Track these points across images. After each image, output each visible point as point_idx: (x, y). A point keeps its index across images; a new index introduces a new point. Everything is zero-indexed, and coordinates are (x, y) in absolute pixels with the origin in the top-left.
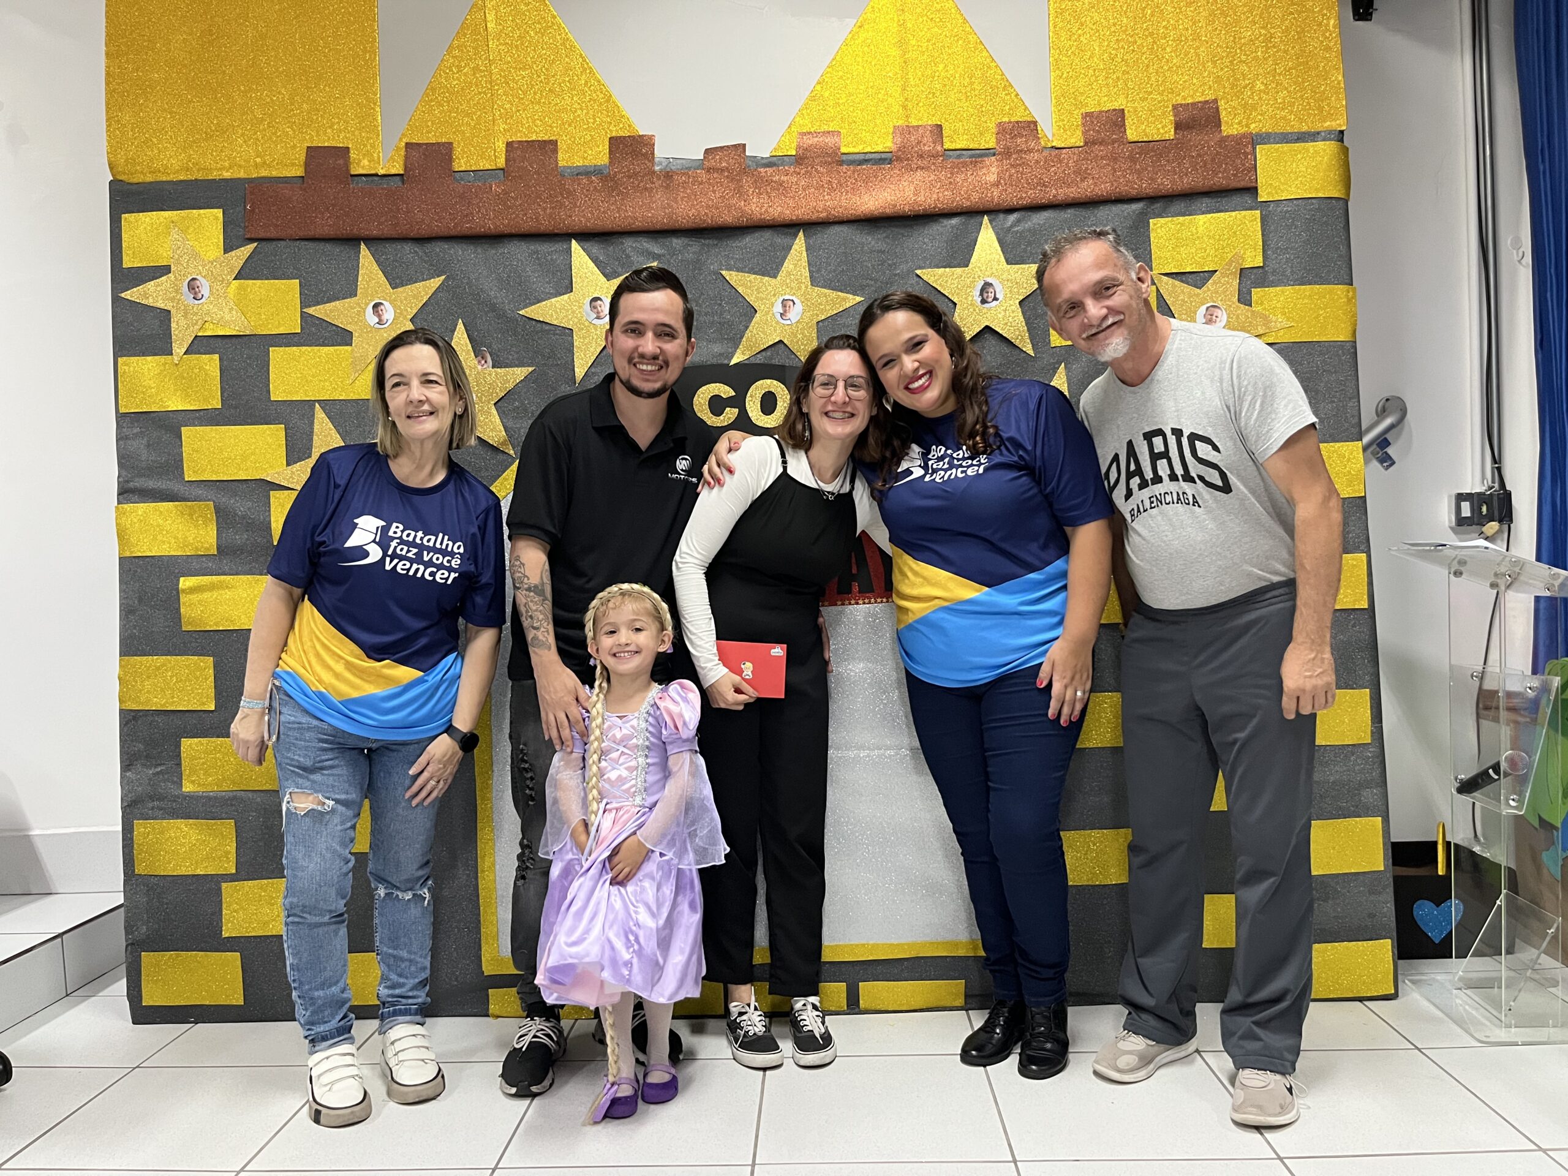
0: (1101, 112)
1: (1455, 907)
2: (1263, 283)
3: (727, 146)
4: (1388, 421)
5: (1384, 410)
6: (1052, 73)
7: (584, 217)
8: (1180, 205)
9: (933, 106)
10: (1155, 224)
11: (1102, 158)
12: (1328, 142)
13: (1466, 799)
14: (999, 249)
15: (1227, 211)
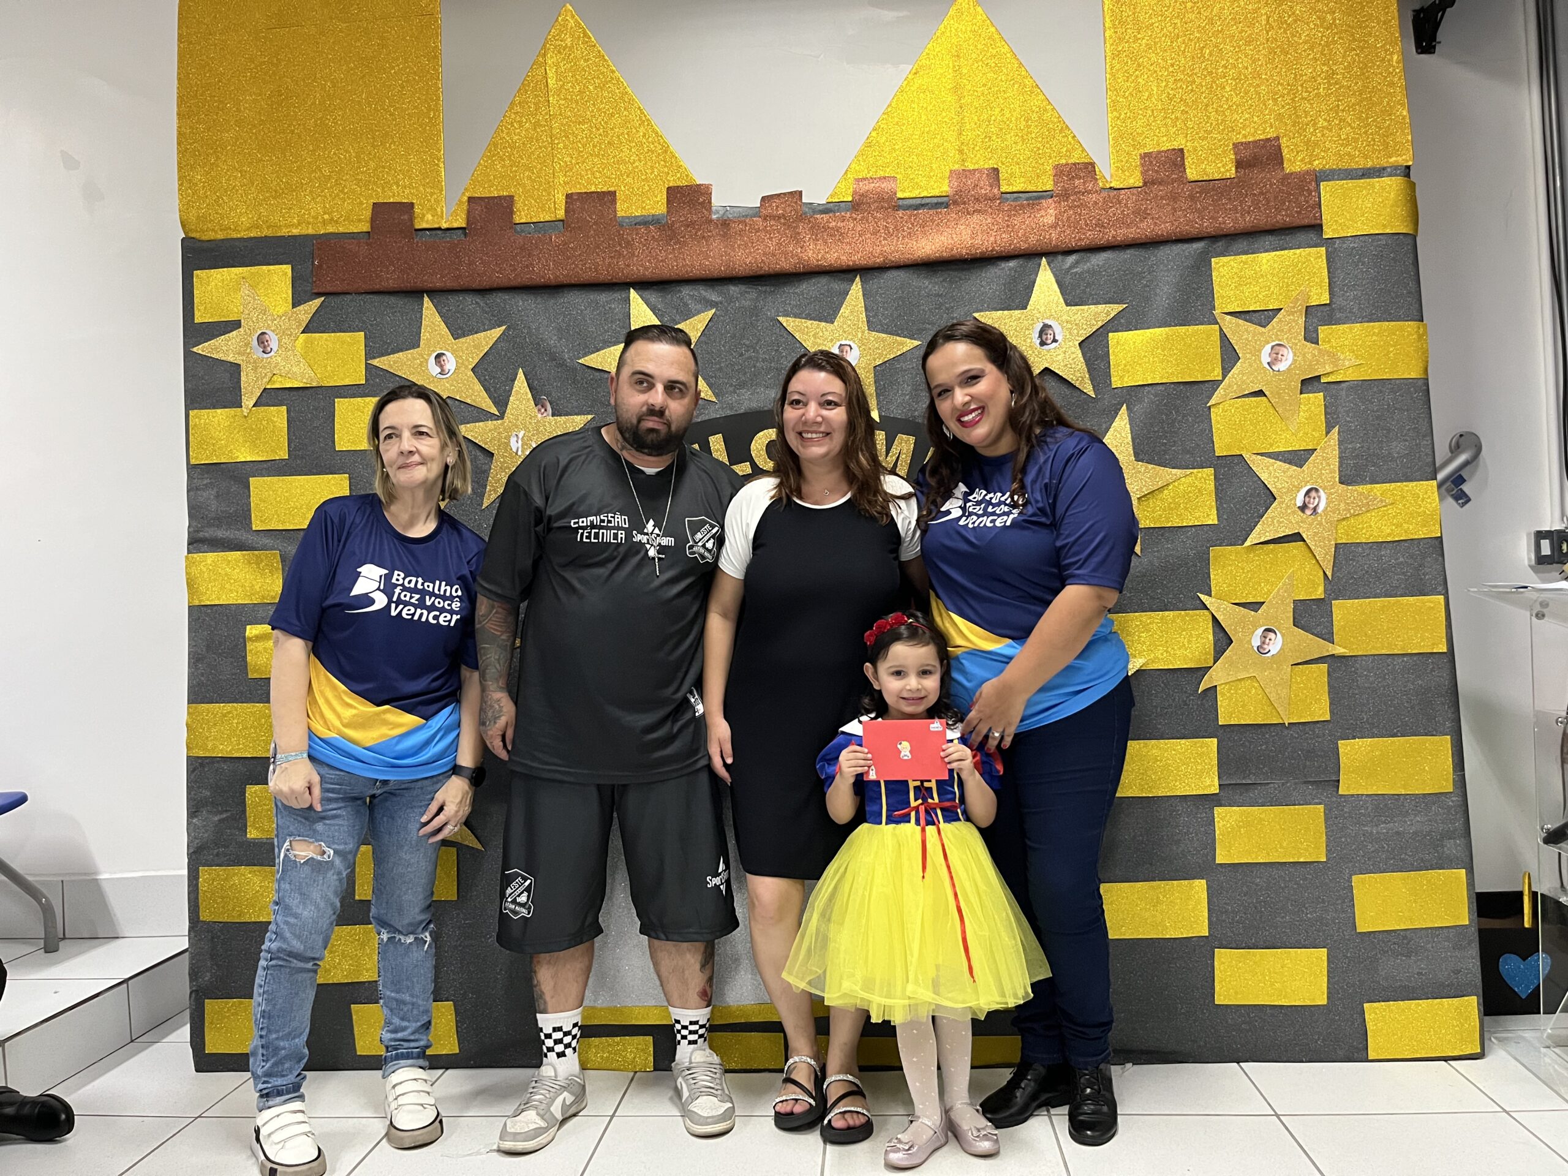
0: (1159, 152)
1: (1543, 961)
2: (1330, 321)
3: (784, 194)
4: (1462, 458)
5: (1458, 446)
6: (1110, 115)
7: (644, 266)
8: (1243, 244)
9: (989, 150)
10: (1217, 263)
11: (1162, 198)
12: (1393, 178)
13: (1553, 850)
14: (1058, 290)
15: (1291, 248)
